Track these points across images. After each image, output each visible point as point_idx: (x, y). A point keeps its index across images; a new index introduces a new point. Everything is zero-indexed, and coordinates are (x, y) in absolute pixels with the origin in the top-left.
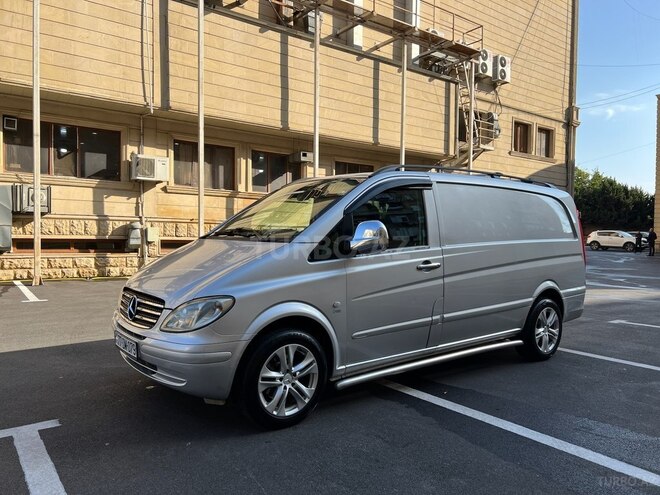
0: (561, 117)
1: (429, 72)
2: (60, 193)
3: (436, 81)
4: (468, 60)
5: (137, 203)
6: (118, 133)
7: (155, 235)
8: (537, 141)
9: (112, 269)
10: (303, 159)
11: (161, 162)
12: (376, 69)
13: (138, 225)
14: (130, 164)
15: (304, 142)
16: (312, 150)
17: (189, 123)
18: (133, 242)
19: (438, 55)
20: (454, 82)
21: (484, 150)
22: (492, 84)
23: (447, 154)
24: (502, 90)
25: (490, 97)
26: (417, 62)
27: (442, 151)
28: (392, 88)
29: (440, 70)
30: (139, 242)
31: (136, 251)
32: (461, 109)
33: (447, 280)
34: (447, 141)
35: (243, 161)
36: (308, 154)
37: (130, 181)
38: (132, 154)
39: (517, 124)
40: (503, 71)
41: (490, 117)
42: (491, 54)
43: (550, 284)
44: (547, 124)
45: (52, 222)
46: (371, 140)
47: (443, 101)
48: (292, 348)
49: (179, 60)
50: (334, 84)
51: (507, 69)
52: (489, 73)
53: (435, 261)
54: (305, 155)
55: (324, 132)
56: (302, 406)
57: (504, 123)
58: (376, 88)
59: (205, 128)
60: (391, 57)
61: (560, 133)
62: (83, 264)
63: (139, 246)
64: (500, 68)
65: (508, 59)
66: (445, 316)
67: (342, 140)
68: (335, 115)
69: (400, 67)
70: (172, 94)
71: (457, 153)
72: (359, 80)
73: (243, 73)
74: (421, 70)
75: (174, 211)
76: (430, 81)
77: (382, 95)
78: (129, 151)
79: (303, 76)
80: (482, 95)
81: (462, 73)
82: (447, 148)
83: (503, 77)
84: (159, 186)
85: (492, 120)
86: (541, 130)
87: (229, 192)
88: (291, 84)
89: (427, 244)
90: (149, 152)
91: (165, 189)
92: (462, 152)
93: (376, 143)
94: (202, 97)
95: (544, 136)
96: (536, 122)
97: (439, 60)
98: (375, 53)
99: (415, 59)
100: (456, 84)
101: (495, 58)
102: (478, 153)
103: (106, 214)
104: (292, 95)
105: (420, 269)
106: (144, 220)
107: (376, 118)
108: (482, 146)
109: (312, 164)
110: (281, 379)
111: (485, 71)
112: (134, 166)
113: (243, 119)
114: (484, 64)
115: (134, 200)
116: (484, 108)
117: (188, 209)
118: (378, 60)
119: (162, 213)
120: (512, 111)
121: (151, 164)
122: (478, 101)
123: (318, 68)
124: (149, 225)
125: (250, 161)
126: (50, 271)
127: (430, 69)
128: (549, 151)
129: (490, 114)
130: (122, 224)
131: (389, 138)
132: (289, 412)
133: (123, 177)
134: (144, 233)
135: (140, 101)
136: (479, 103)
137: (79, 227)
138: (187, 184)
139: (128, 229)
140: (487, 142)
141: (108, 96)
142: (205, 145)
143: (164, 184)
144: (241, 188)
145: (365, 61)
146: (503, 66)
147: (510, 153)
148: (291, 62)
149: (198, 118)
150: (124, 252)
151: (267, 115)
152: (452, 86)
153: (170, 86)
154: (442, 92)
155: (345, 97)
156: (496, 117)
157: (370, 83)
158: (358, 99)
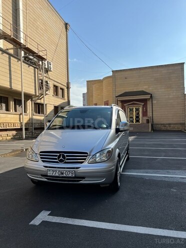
0: (66, 85)
1: (26, 62)
3: (31, 67)
4: (41, 61)
8: (60, 92)
19: (31, 57)
21: (47, 94)
22: (47, 71)
23: (36, 95)
24: (50, 73)
25: (46, 75)
27: (34, 93)
28: (16, 67)
29: (31, 63)
34: (35, 90)
39: (54, 86)
41: (47, 82)
44: (62, 87)
46: (9, 87)
47: (33, 75)
51: (51, 66)
52: (46, 67)
57: (51, 85)
58: (10, 66)
61: (66, 90)
64: (49, 65)
65: (52, 63)
69: (19, 60)
71: (39, 94)
72: (4, 62)
77: (12, 69)
81: (39, 65)
82: (36, 92)
83: (50, 69)
86: (61, 89)
93: (11, 88)
96: (59, 86)
97: (31, 59)
98: (8, 51)
99: (23, 57)
101: (48, 62)
107: (11, 78)
114: (45, 63)
118: (10, 55)
120: (53, 81)
122: (43, 76)
128: (63, 96)
131: (16, 87)
140: (47, 91)
145: (5, 54)
147: (53, 96)
152: (36, 69)
154: (33, 71)
156: (49, 83)
157: (8, 63)
158: (3, 70)
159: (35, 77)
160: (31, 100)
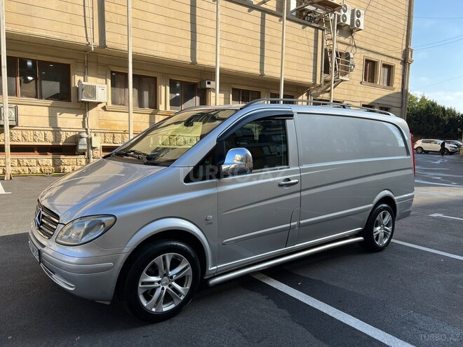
0: (400, 56)
1: (303, 21)
2: (25, 110)
3: (308, 28)
4: (332, 12)
5: (84, 119)
6: (68, 66)
7: (97, 142)
8: (381, 73)
9: (66, 167)
10: (208, 86)
11: (102, 89)
12: (263, 19)
13: (84, 135)
14: (77, 89)
15: (208, 73)
16: (214, 80)
17: (121, 58)
18: (81, 147)
19: (310, 8)
20: (321, 29)
21: (342, 80)
22: (350, 31)
23: (315, 83)
24: (357, 35)
25: (347, 40)
26: (294, 14)
27: (311, 81)
28: (274, 33)
29: (312, 20)
30: (85, 147)
31: (84, 154)
32: (326, 50)
33: (303, 193)
34: (315, 73)
35: (163, 88)
36: (212, 83)
37: (78, 102)
38: (79, 81)
39: (367, 61)
40: (358, 21)
41: (347, 56)
42: (350, 7)
43: (387, 193)
44: (389, 61)
45: (20, 132)
46: (258, 72)
47: (312, 43)
48: (169, 257)
49: (113, 9)
50: (232, 29)
51: (362, 19)
52: (348, 22)
53: (294, 178)
54: (209, 83)
55: (223, 66)
56: (177, 303)
57: (358, 60)
58: (263, 33)
59: (133, 62)
60: (275, 10)
61: (398, 68)
62: (44, 163)
63: (86, 150)
64: (356, 18)
65: (362, 12)
66: (301, 222)
67: (237, 72)
68: (232, 53)
69: (281, 17)
70: (108, 36)
71: (322, 82)
72: (251, 27)
73: (162, 20)
74: (297, 19)
75: (112, 124)
76: (303, 28)
77: (267, 39)
78: (77, 79)
79: (208, 23)
80: (342, 39)
81: (327, 22)
82: (315, 79)
83: (358, 26)
84: (100, 106)
85: (348, 58)
86: (384, 66)
87: (152, 110)
88: (199, 29)
89: (287, 164)
90: (92, 81)
91: (104, 108)
92: (326, 82)
93: (262, 75)
94: (131, 39)
95: (386, 70)
96: (381, 60)
97: (311, 12)
98: (263, 6)
99: (293, 11)
100: (323, 30)
101: (353, 11)
102: (337, 82)
103: (59, 126)
104: (199, 37)
105: (281, 186)
106: (89, 131)
107: (262, 56)
108: (341, 77)
109: (214, 90)
110: (159, 282)
111: (344, 21)
112: (80, 90)
113: (162, 56)
114: (344, 16)
115: (82, 116)
116: (342, 48)
117: (121, 123)
118: (264, 11)
119: (103, 125)
120: (363, 51)
121: (93, 90)
122: (338, 44)
123: (219, 17)
124: (93, 135)
125: (168, 88)
126: (20, 168)
127: (304, 19)
128: (389, 82)
129: (347, 54)
130: (72, 134)
131: (272, 71)
132: (166, 308)
133: (72, 99)
134: (89, 141)
135: (83, 41)
136: (339, 44)
137: (40, 136)
138: (121, 105)
139: (77, 138)
140: (344, 74)
141: (58, 37)
142: (134, 75)
143: (104, 104)
144: (162, 107)
145: (255, 12)
146: (359, 16)
147: (361, 83)
148: (198, 12)
149: (127, 54)
150: (75, 155)
151: (180, 53)
152: (320, 32)
153: (106, 29)
154: (312, 37)
155: (240, 39)
156: (352, 56)
157: (259, 29)
158: (249, 41)
159: (316, 47)
160: (308, 95)
